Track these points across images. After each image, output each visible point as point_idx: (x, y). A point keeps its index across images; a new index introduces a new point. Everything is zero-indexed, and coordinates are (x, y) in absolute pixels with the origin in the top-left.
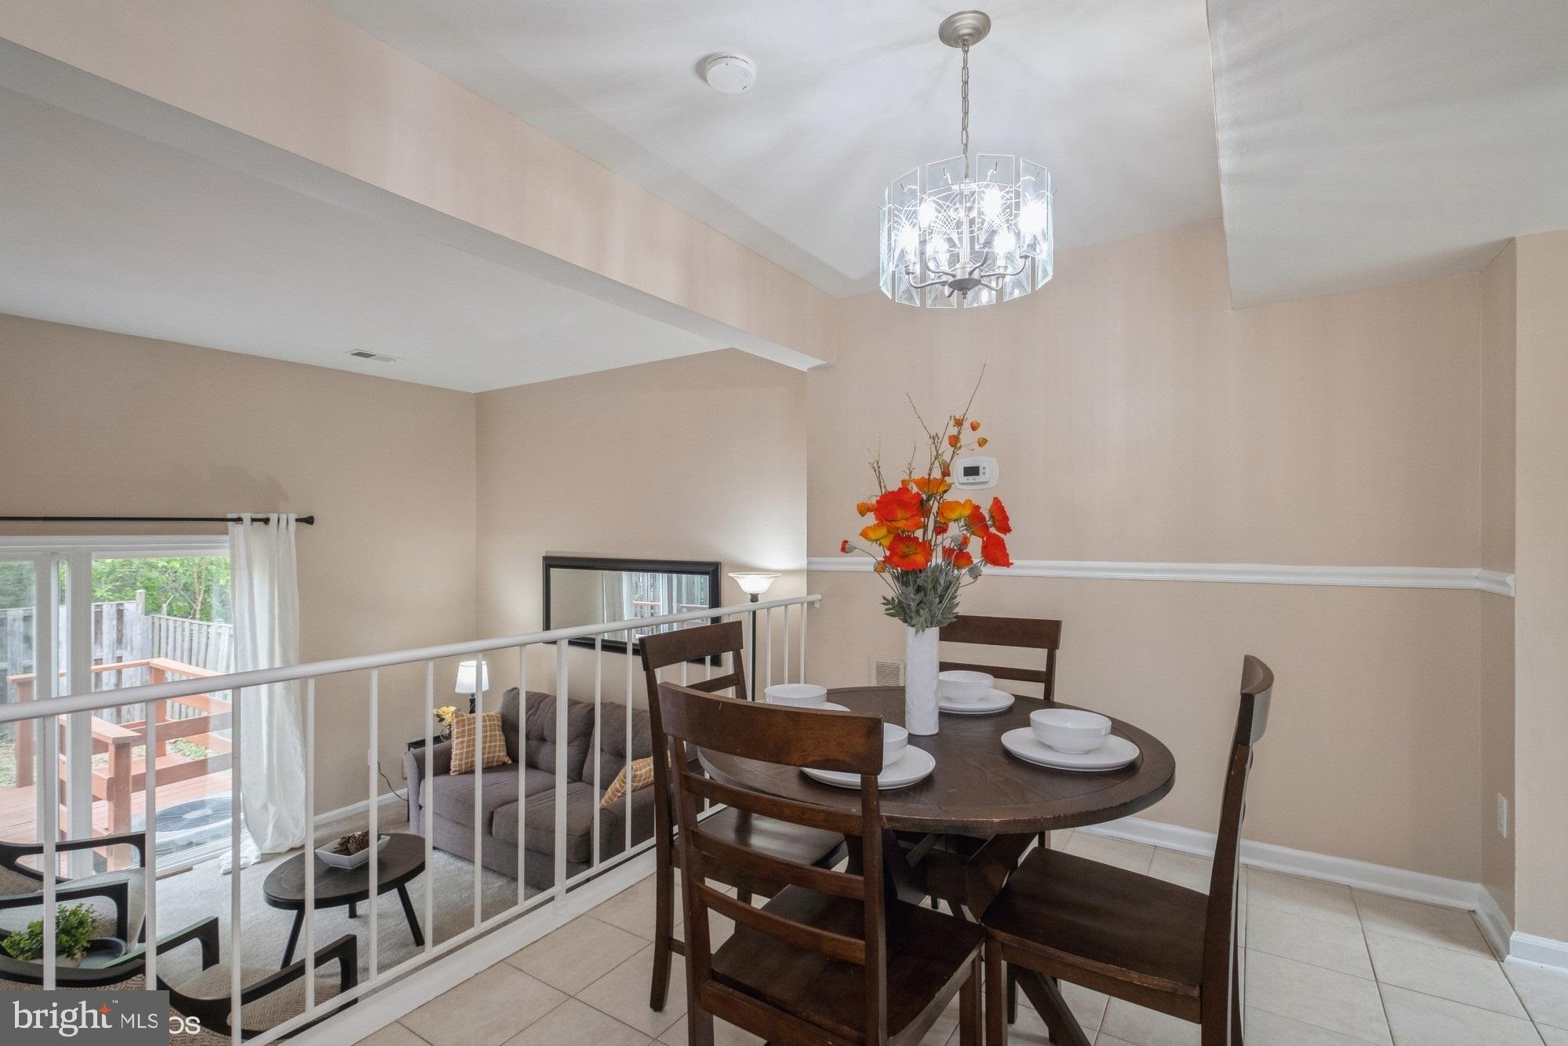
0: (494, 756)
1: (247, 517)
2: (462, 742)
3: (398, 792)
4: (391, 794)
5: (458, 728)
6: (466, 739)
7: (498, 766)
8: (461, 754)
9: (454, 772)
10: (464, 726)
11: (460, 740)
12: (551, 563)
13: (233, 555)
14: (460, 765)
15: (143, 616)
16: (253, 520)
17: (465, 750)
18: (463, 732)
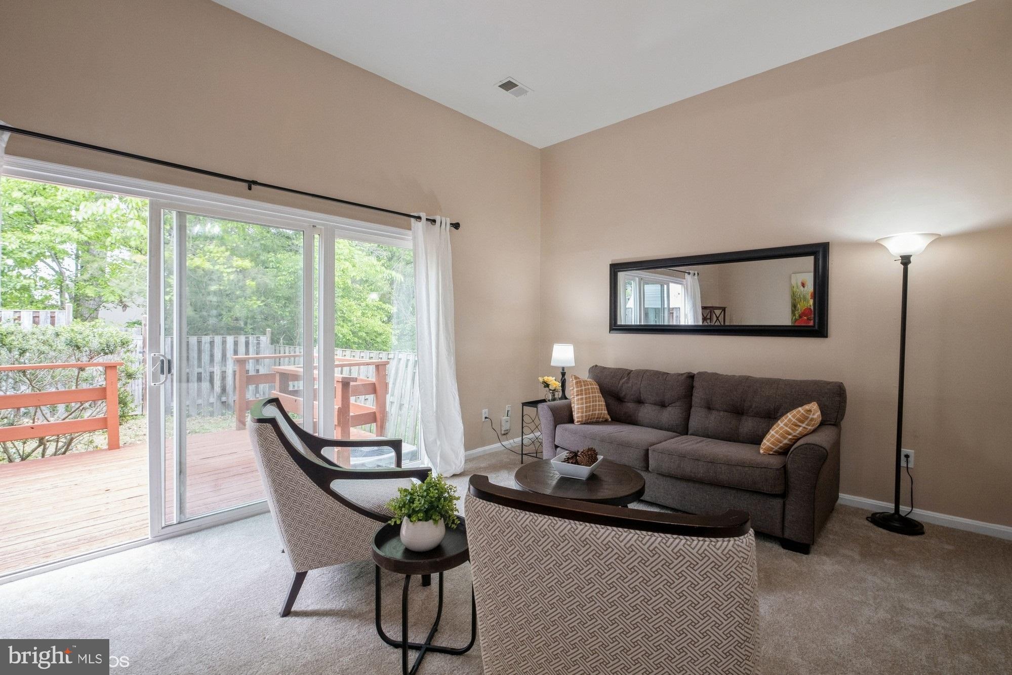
0: (601, 413)
1: (424, 219)
2: (582, 399)
3: (504, 443)
4: (499, 444)
5: (577, 387)
6: (584, 396)
7: (602, 421)
8: (582, 408)
9: (578, 422)
10: (581, 386)
11: (580, 397)
12: (616, 269)
13: (415, 245)
14: (582, 417)
15: (270, 345)
16: (427, 220)
17: (584, 405)
18: (581, 390)
